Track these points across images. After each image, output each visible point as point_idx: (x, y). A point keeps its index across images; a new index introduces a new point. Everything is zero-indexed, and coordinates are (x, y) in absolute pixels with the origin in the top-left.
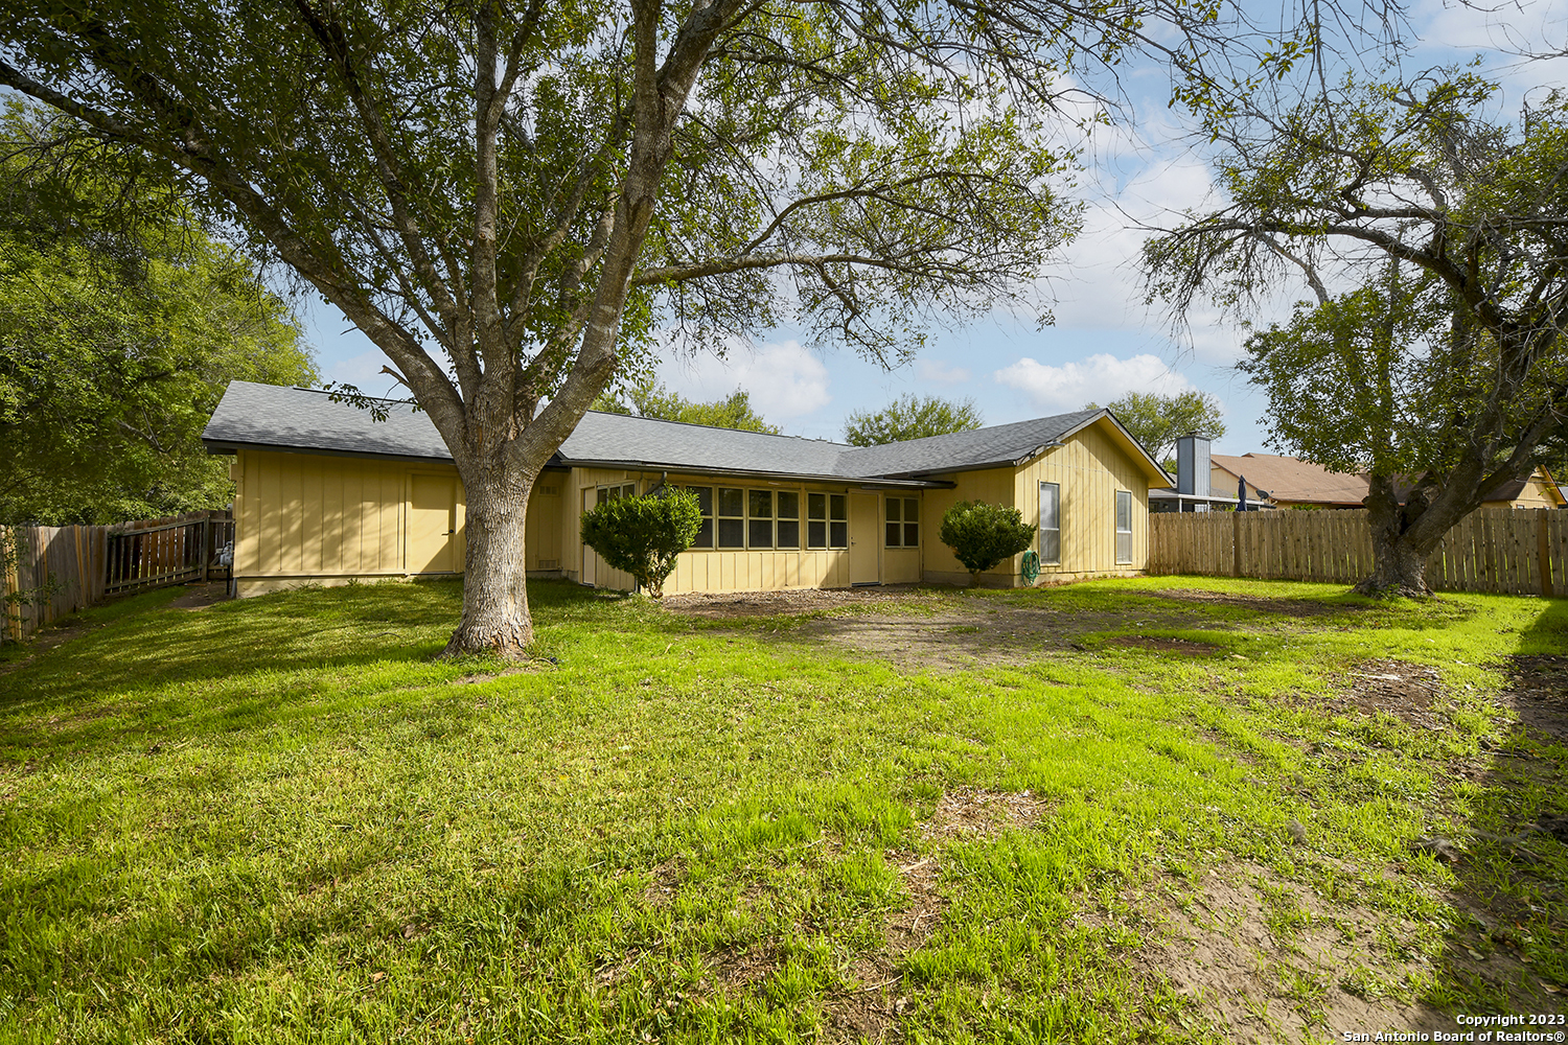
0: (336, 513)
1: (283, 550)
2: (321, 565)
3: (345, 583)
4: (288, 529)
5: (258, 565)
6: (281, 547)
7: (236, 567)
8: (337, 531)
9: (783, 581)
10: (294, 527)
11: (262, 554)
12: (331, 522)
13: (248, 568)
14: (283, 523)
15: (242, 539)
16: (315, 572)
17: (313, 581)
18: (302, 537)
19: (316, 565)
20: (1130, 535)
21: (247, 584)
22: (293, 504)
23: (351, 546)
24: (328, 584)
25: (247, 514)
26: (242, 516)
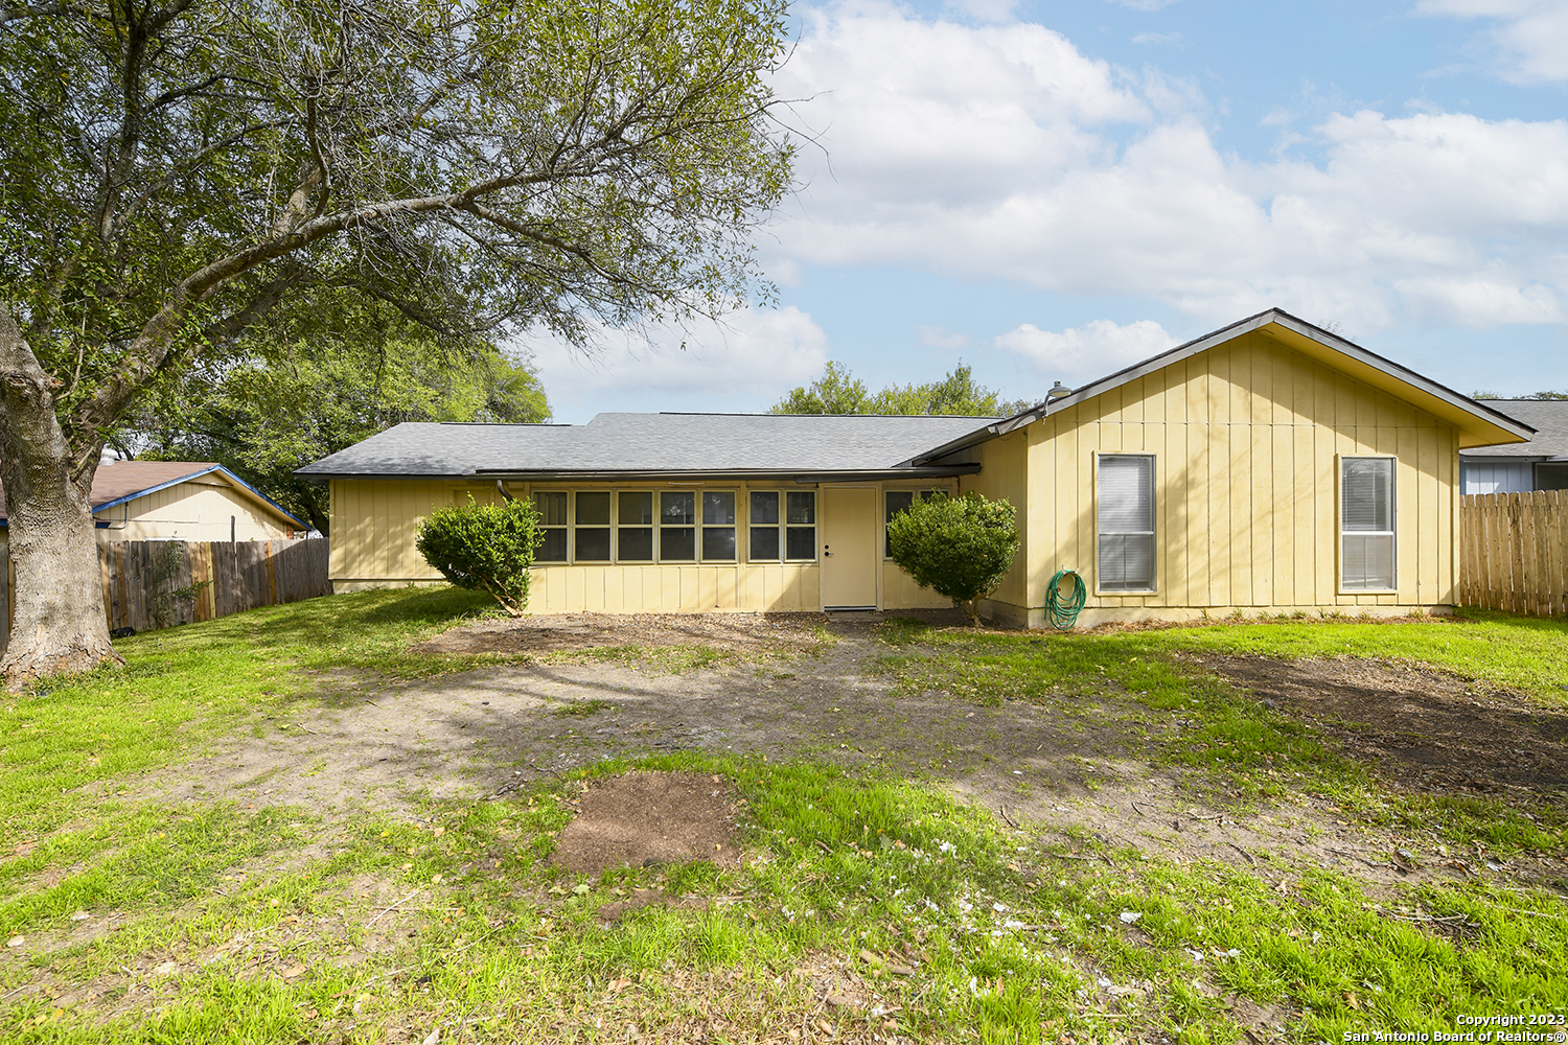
0: (397, 526)
1: (362, 557)
2: (387, 570)
3: (404, 585)
4: (364, 541)
5: (345, 569)
6: (359, 555)
7: (331, 570)
8: (399, 542)
9: (712, 600)
10: (369, 540)
11: (348, 561)
12: (394, 534)
13: (339, 572)
14: (361, 535)
15: (335, 549)
16: (383, 576)
17: (383, 583)
18: (373, 547)
19: (382, 571)
20: (1393, 541)
21: (340, 584)
22: (368, 520)
23: (409, 553)
24: (393, 586)
25: (337, 529)
26: (334, 531)
